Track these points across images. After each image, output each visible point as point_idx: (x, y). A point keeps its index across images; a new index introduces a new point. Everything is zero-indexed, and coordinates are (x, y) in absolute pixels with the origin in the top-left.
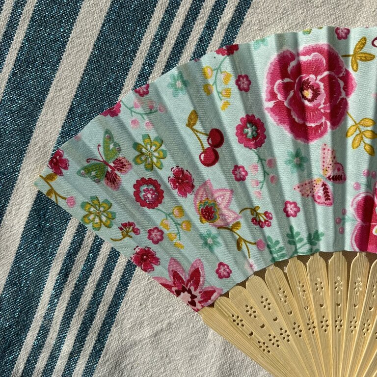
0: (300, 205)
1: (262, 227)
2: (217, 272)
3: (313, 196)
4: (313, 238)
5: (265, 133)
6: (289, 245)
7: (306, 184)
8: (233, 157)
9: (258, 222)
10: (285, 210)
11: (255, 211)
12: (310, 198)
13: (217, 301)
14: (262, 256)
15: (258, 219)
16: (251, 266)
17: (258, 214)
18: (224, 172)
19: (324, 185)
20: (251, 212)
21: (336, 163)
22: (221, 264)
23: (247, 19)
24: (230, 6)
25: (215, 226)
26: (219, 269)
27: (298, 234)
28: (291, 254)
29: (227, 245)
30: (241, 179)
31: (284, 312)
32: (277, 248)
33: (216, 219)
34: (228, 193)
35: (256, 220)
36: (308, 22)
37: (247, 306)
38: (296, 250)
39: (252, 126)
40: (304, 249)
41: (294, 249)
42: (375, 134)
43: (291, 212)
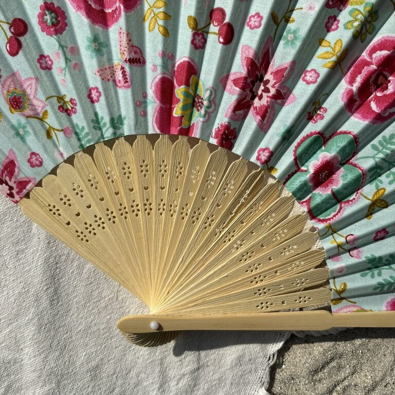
0: (101, 90)
1: (69, 115)
2: (29, 161)
3: (114, 81)
4: (116, 122)
5: (66, 21)
6: (94, 130)
7: (106, 69)
8: (38, 46)
9: (65, 109)
10: (89, 96)
11: (63, 100)
12: (111, 83)
13: (32, 190)
14: (69, 142)
15: (65, 107)
16: (62, 154)
17: (65, 102)
18: (28, 60)
19: (122, 68)
20: (58, 99)
21: (133, 46)
22: (33, 154)
25: (24, 115)
26: (31, 158)
27: (102, 118)
28: (96, 139)
29: (36, 134)
30: (48, 68)
31: (96, 198)
32: (83, 134)
33: (24, 108)
34: (34, 82)
35: (63, 108)
37: (61, 194)
38: (102, 135)
39: (51, 13)
40: (108, 133)
41: (99, 135)
42: (167, 16)
43: (95, 98)
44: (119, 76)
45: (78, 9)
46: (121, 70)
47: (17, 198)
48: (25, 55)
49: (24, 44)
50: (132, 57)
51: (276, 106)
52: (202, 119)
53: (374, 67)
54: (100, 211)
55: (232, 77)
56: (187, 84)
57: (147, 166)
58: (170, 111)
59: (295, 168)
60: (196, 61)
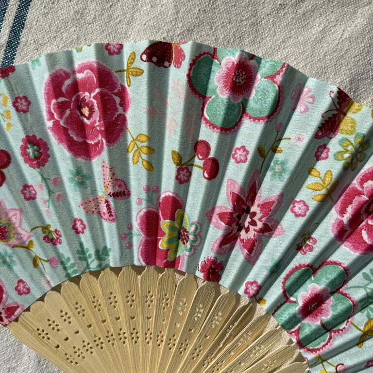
0: (85, 222)
1: (55, 244)
2: (16, 289)
3: (99, 212)
4: (101, 254)
5: (48, 152)
6: (79, 261)
7: (90, 201)
8: (22, 176)
9: (50, 239)
10: (74, 227)
11: (48, 229)
12: (95, 215)
13: (21, 316)
14: (56, 272)
15: (50, 237)
16: (48, 282)
17: (50, 232)
18: (12, 192)
19: (107, 201)
20: (43, 230)
21: (117, 180)
22: (20, 281)
23: (23, 39)
24: (5, 27)
25: (10, 245)
26: (18, 286)
27: (87, 250)
28: (82, 269)
29: (22, 263)
30: (32, 198)
31: (83, 325)
32: (69, 264)
33: (10, 238)
34: (18, 213)
35: (48, 238)
36: (82, 39)
37: (49, 320)
38: (88, 266)
39: (34, 146)
40: (94, 265)
41: (85, 265)
42: (151, 150)
43: (80, 229)
44: (104, 209)
45: (60, 142)
46: (105, 203)
47: (6, 321)
48: (9, 187)
49: (8, 176)
50: (116, 191)
51: (264, 239)
52: (187, 253)
53: (365, 198)
54: (88, 337)
55: (217, 211)
56: (172, 218)
57: (133, 296)
58: (156, 242)
59: (284, 299)
60: (181, 195)
